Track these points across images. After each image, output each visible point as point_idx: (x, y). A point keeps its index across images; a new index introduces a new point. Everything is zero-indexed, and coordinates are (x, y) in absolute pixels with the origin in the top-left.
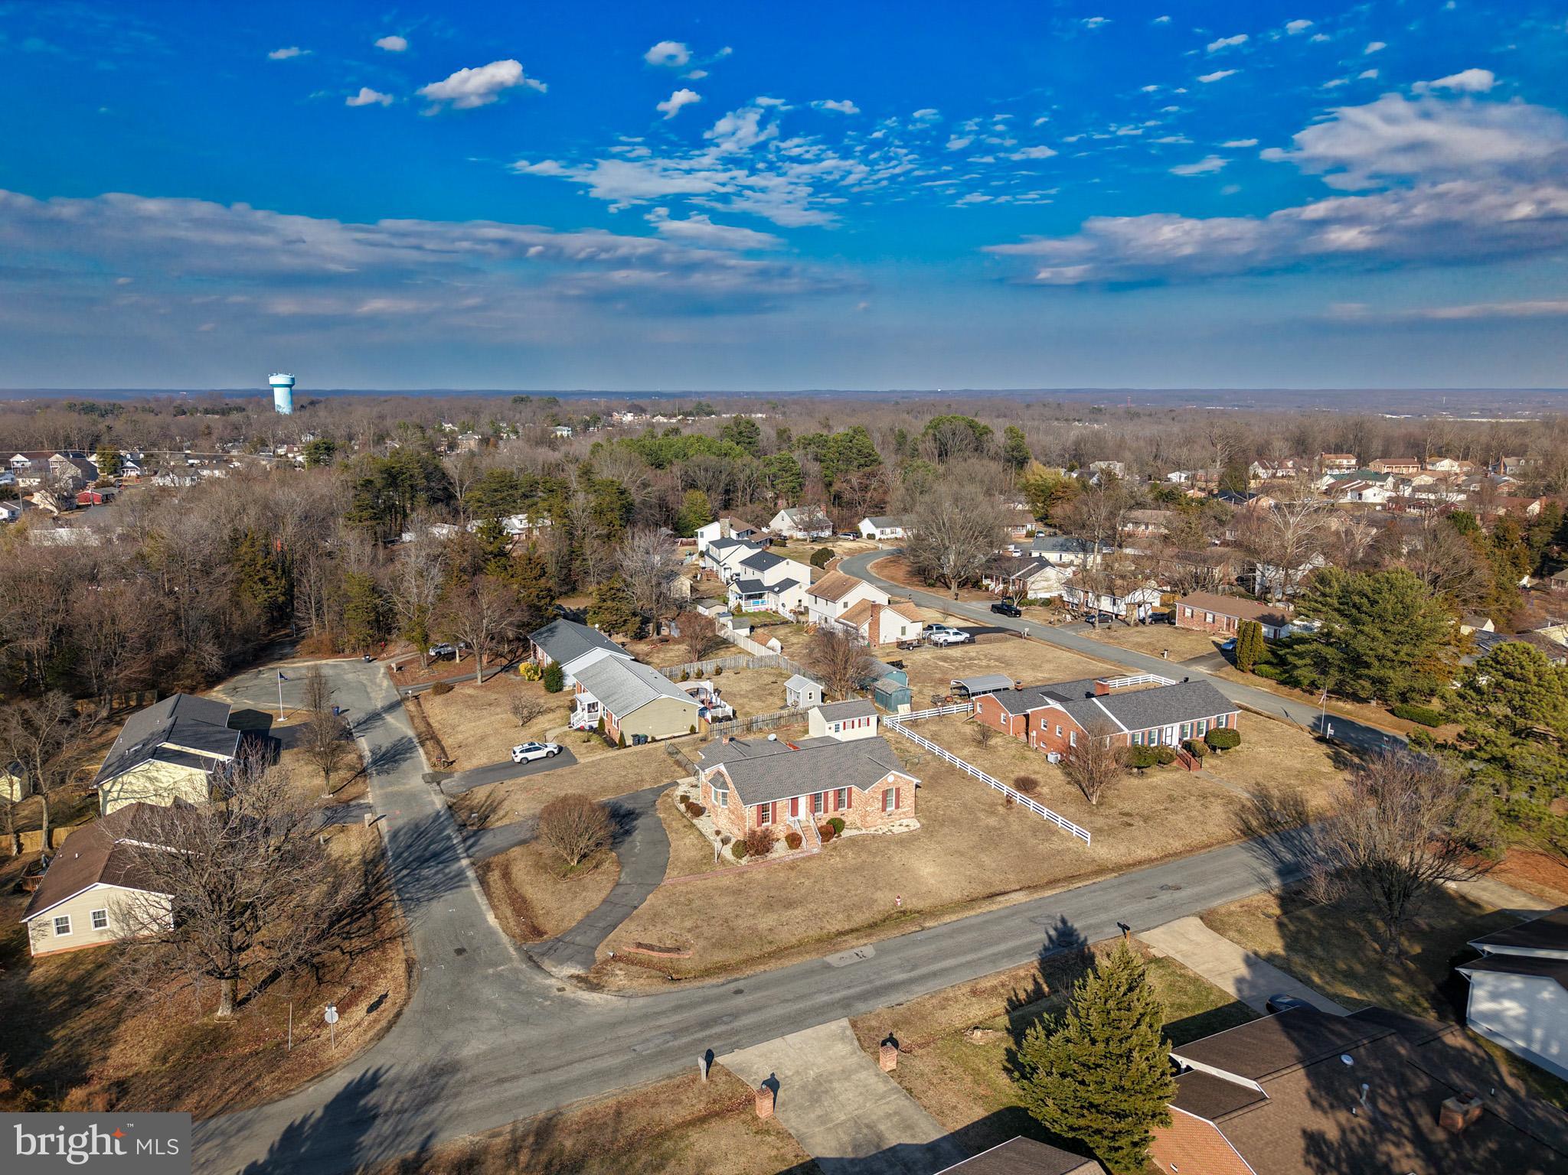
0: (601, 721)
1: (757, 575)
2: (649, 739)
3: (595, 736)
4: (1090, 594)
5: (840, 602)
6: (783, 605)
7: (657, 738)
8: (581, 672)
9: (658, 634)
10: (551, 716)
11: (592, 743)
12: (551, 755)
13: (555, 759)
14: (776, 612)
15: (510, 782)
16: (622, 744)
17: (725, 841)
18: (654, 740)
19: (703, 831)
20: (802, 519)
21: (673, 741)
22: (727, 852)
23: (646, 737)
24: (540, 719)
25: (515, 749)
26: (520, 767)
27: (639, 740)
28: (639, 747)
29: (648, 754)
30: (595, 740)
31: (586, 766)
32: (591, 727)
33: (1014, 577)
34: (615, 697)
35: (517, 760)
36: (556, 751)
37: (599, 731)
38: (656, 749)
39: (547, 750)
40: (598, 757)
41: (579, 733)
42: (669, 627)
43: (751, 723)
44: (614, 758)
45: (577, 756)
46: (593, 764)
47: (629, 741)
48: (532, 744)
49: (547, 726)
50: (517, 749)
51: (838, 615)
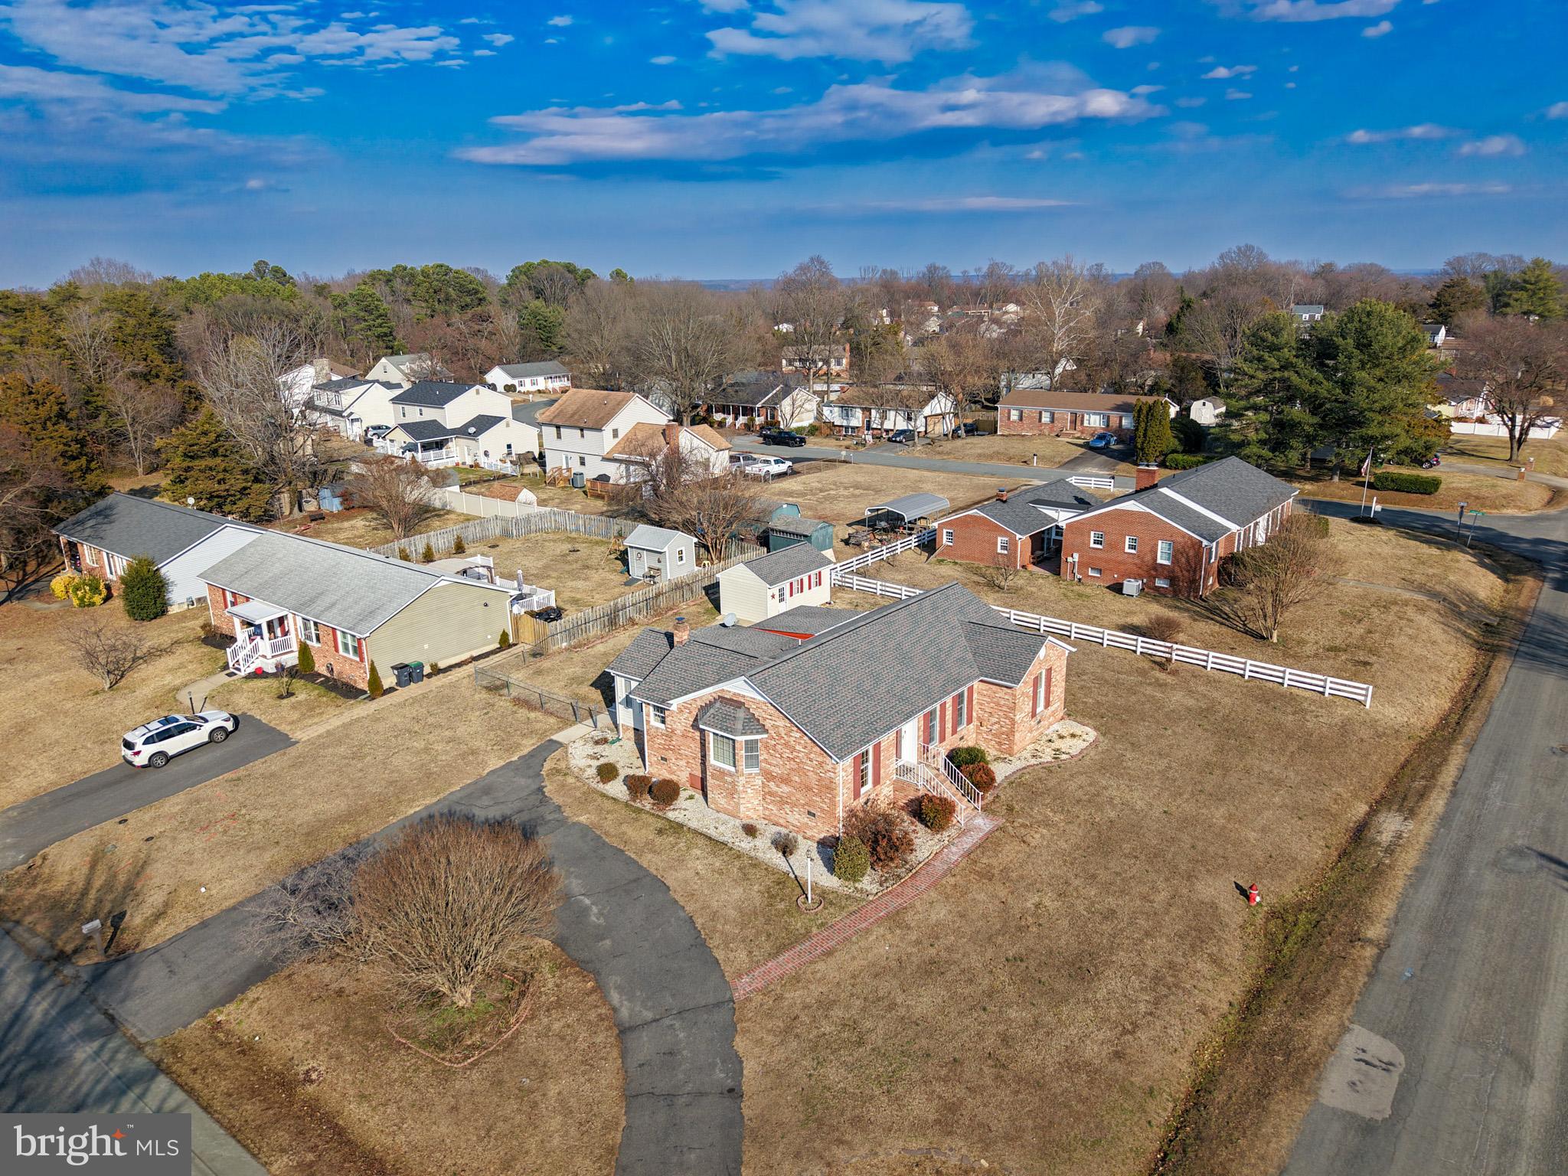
0: (304, 650)
1: (430, 414)
2: (427, 670)
3: (298, 684)
4: (873, 412)
5: (608, 430)
6: (486, 454)
7: (442, 665)
8: (215, 570)
9: (301, 510)
10: (169, 661)
11: (301, 696)
12: (220, 736)
13: (233, 743)
14: (476, 466)
15: (147, 815)
16: (376, 689)
17: (785, 847)
18: (437, 671)
19: (712, 833)
20: (412, 369)
21: (482, 664)
22: (809, 867)
23: (421, 666)
24: (145, 670)
25: (129, 737)
26: (153, 776)
27: (408, 674)
28: (414, 689)
29: (443, 699)
30: (304, 693)
31: (319, 744)
32: (280, 668)
33: (759, 405)
34: (328, 600)
35: (141, 760)
36: (230, 726)
37: (304, 670)
38: (453, 686)
39: (208, 728)
40: (336, 722)
41: (260, 683)
42: (315, 498)
43: (616, 610)
44: (375, 718)
45: (284, 728)
46: (333, 738)
47: (388, 680)
48: (167, 720)
49: (169, 680)
50: (137, 737)
51: (607, 449)
